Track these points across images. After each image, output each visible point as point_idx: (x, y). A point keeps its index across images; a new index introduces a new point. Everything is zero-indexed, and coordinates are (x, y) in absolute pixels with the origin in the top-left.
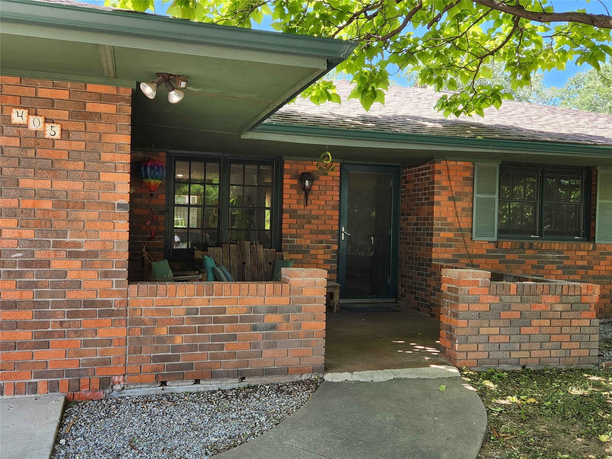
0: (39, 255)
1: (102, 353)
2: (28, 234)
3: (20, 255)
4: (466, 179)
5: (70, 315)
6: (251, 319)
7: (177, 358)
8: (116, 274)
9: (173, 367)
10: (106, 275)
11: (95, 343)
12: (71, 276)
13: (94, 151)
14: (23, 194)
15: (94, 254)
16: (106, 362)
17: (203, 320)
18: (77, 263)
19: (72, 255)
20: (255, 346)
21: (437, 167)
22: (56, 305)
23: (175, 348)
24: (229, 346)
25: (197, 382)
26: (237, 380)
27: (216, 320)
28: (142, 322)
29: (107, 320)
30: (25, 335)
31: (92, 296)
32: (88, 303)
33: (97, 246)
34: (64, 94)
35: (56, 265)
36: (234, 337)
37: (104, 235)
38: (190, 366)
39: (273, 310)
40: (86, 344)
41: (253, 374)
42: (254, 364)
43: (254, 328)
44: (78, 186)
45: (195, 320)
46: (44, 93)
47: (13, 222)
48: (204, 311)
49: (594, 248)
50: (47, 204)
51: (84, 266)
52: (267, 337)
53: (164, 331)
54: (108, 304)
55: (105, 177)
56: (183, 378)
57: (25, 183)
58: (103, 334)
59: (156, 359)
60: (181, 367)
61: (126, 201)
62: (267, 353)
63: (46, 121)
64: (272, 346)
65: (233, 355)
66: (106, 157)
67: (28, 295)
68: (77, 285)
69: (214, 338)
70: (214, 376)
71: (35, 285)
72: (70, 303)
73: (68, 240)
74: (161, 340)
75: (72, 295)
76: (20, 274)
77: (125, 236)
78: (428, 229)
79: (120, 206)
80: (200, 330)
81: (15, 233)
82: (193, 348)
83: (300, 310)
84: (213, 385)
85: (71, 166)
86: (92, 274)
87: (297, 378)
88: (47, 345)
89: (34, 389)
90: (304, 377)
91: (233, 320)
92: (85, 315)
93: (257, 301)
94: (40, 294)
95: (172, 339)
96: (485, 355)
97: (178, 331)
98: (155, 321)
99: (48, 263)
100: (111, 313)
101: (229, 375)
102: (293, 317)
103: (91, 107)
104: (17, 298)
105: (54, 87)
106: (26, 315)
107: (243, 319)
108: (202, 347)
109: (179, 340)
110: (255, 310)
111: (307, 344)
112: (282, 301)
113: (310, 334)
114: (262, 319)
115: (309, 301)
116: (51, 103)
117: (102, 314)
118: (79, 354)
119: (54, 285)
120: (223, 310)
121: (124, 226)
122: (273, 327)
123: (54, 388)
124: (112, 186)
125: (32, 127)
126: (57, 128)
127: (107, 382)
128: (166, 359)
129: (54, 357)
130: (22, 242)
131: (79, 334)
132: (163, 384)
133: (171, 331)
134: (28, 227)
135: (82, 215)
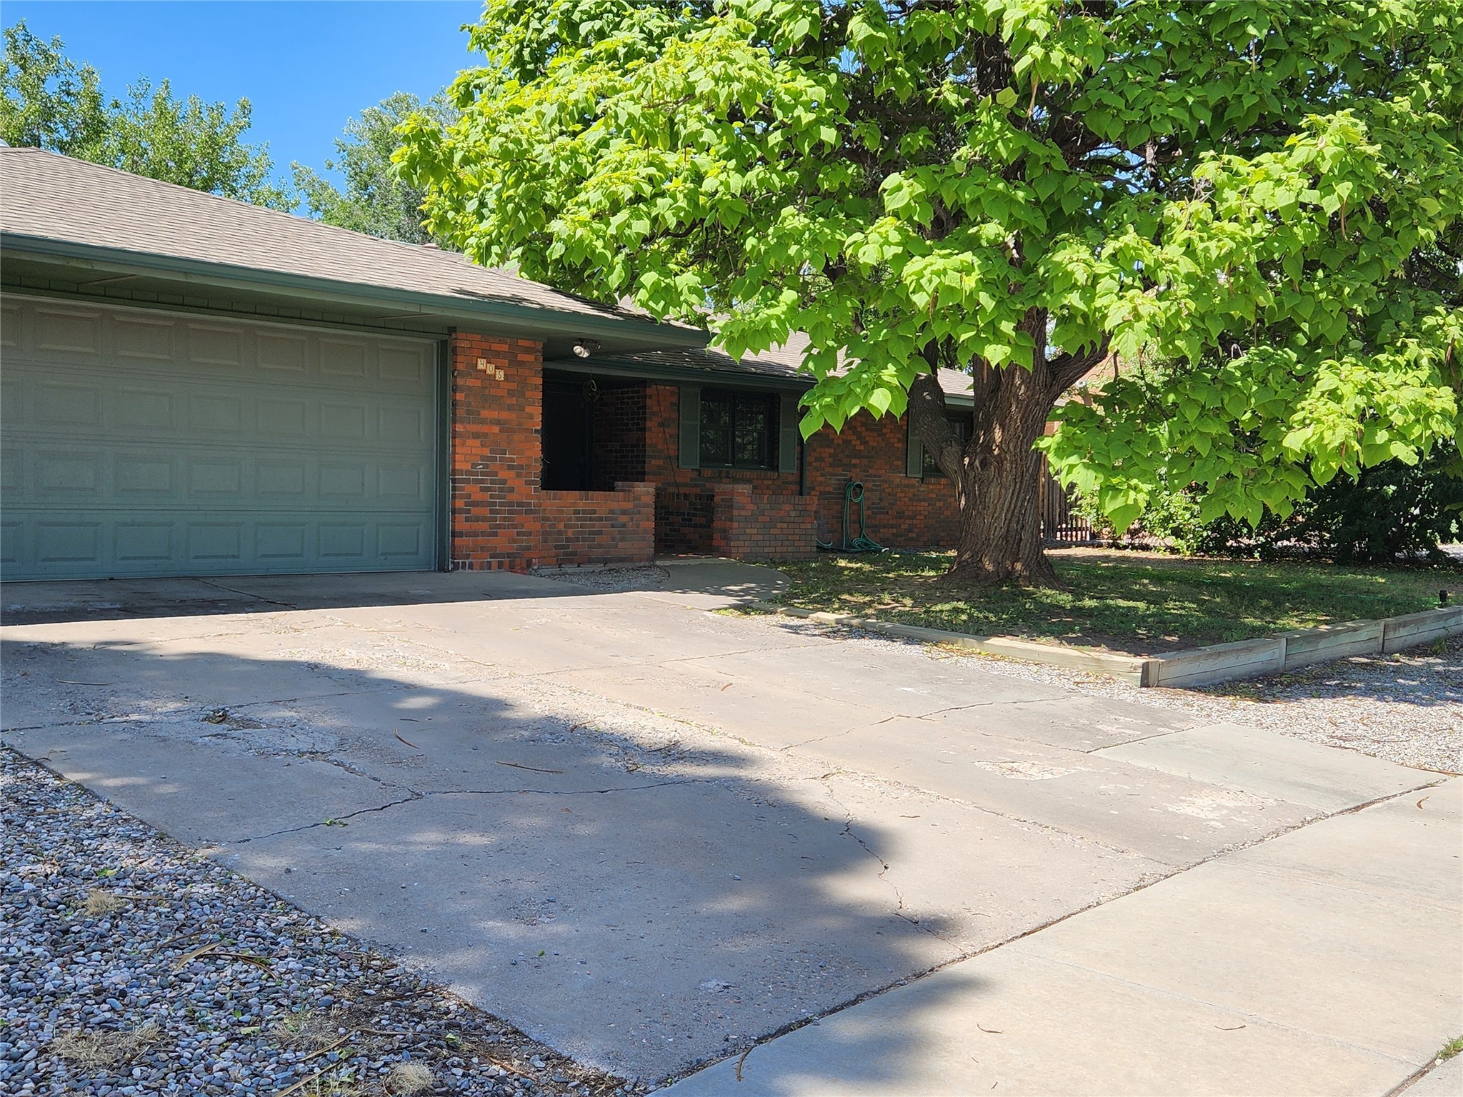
0: (491, 467)
1: (527, 541)
2: (487, 452)
4: (672, 404)
5: (510, 512)
6: (612, 519)
7: (568, 547)
8: (535, 483)
9: (566, 554)
10: (529, 483)
11: (524, 534)
12: (509, 484)
13: (522, 390)
14: (483, 421)
15: (522, 467)
16: (529, 548)
17: (583, 519)
18: (513, 473)
19: (510, 468)
20: (613, 539)
21: (648, 391)
22: (501, 504)
23: (568, 540)
24: (598, 539)
25: (579, 565)
26: (602, 565)
27: (591, 519)
28: (549, 519)
29: (529, 517)
30: (484, 526)
31: (520, 499)
32: (518, 504)
33: (523, 463)
34: (505, 348)
35: (501, 475)
36: (600, 533)
37: (528, 453)
38: (574, 554)
39: (624, 512)
40: (517, 534)
41: (612, 561)
43: (613, 526)
44: (513, 415)
45: (578, 519)
46: (495, 347)
47: (478, 443)
48: (584, 512)
49: (778, 477)
50: (496, 429)
51: (519, 475)
52: (620, 533)
53: (561, 526)
54: (529, 505)
55: (529, 409)
56: (571, 562)
57: (485, 413)
58: (527, 527)
59: (556, 547)
60: (571, 554)
61: (539, 427)
62: (621, 545)
63: (496, 368)
64: (623, 540)
65: (600, 546)
66: (529, 394)
67: (486, 497)
68: (512, 490)
69: (589, 533)
70: (590, 561)
71: (489, 489)
72: (511, 504)
73: (508, 456)
74: (560, 533)
75: (510, 497)
76: (482, 481)
77: (540, 454)
78: (638, 456)
79: (536, 431)
80: (582, 526)
81: (478, 451)
82: (577, 540)
83: (639, 512)
84: (589, 568)
85: (508, 401)
86: (520, 482)
87: (638, 564)
88: (495, 534)
89: (489, 566)
90: (642, 564)
91: (600, 519)
92: (517, 512)
93: (614, 505)
94: (492, 496)
95: (566, 533)
96: (748, 550)
97: (569, 526)
98: (557, 519)
99: (496, 474)
100: (531, 512)
101: (598, 561)
102: (635, 518)
103: (521, 357)
104: (480, 499)
105: (500, 342)
106: (485, 511)
107: (607, 519)
108: (582, 539)
109: (570, 533)
110: (612, 512)
111: (644, 539)
112: (629, 505)
113: (645, 531)
114: (616, 519)
115: (644, 505)
116: (497, 354)
117: (527, 512)
118: (514, 541)
119: (501, 490)
120: (595, 512)
121: (538, 446)
122: (624, 526)
123: (500, 566)
124: (531, 417)
125: (488, 372)
126: (502, 373)
127: (529, 564)
128: (562, 547)
129: (500, 543)
130: (483, 457)
131: (514, 527)
132: (560, 566)
133: (565, 526)
134: (486, 446)
135: (515, 437)
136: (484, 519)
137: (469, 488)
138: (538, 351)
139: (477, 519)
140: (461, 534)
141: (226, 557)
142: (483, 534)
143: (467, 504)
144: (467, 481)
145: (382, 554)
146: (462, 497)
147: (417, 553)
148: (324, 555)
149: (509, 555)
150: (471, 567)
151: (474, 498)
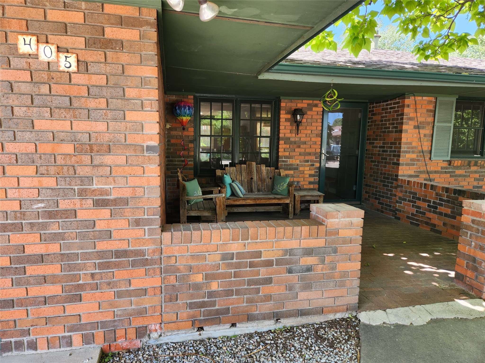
0: (64, 205)
1: (137, 304)
2: (50, 182)
3: (43, 205)
5: (101, 266)
6: (288, 262)
7: (214, 304)
8: (149, 222)
9: (210, 313)
10: (138, 223)
11: (129, 294)
12: (100, 226)
13: (116, 86)
14: (40, 137)
15: (125, 201)
16: (142, 312)
17: (238, 265)
18: (105, 212)
19: (100, 204)
20: (291, 288)
22: (86, 256)
23: (211, 294)
24: (264, 290)
25: (234, 325)
26: (272, 322)
27: (252, 265)
28: (177, 270)
29: (141, 271)
31: (123, 246)
32: (119, 254)
33: (126, 193)
34: (78, 17)
35: (82, 215)
36: (269, 281)
37: (133, 181)
38: (226, 311)
39: (309, 252)
40: (119, 294)
41: (288, 315)
42: (290, 306)
43: (290, 271)
44: (101, 126)
45: (229, 266)
46: (54, 15)
47: (31, 170)
48: (240, 255)
50: (69, 148)
51: (113, 214)
52: (302, 278)
53: (199, 278)
54: (141, 253)
55: (131, 116)
56: (219, 322)
57: (40, 124)
58: (136, 285)
59: (191, 306)
60: (218, 312)
61: (155, 142)
62: (302, 295)
63: (59, 50)
64: (307, 287)
65: (268, 298)
66: (131, 93)
67: (55, 247)
68: (107, 235)
69: (250, 283)
70: (250, 318)
71: (61, 236)
72: (101, 254)
73: (95, 187)
74: (197, 287)
75: (102, 246)
76: (44, 226)
77: (157, 182)
79: (150, 149)
80: (236, 275)
81: (35, 182)
82: (229, 293)
83: (335, 251)
84: (250, 328)
85: (92, 104)
86: (122, 223)
87: (331, 317)
88: (79, 298)
89: (68, 342)
90: (339, 316)
91: (269, 263)
92: (117, 265)
93: (293, 244)
94: (68, 247)
95: (208, 285)
97: (214, 277)
98: (190, 268)
99: (73, 213)
100: (145, 263)
101: (265, 317)
102: (328, 258)
103: (110, 33)
104: (43, 252)
105: (66, 8)
106: (54, 269)
107: (279, 262)
108: (238, 292)
109: (215, 286)
110: (291, 252)
111: (342, 285)
112: (319, 243)
113: (344, 274)
114: (297, 262)
115: (345, 241)
116: (64, 28)
117: (134, 264)
118: (113, 305)
119: (83, 236)
120: (259, 254)
122: (309, 269)
125: (43, 58)
126: (73, 59)
128: (203, 305)
129: (87, 309)
131: (112, 285)
132: (201, 329)
133: (207, 277)
134: (48, 175)
135: (108, 159)
138: (147, 23)
149: (104, 324)
151: (29, 251)
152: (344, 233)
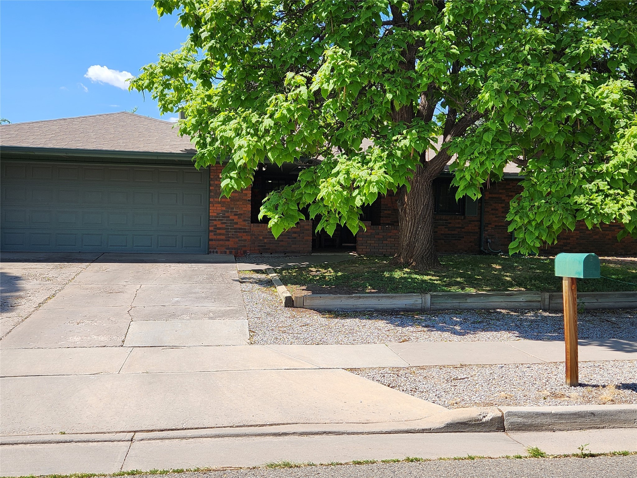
0: (227, 214)
1: (244, 243)
2: (224, 209)
3: (222, 214)
5: (235, 232)
6: (288, 235)
7: (265, 246)
9: (264, 249)
10: (245, 221)
11: (242, 240)
12: (235, 221)
15: (241, 214)
16: (245, 246)
18: (237, 217)
19: (235, 215)
22: (231, 229)
23: (264, 243)
24: (281, 243)
25: (271, 254)
28: (255, 235)
29: (245, 234)
30: (223, 237)
31: (241, 227)
32: (240, 229)
33: (242, 212)
35: (231, 218)
37: (244, 209)
38: (269, 249)
40: (239, 240)
41: (288, 252)
42: (289, 249)
43: (289, 238)
44: (237, 195)
47: (220, 205)
49: (464, 218)
51: (239, 218)
52: (292, 241)
53: (261, 238)
54: (245, 229)
56: (267, 252)
58: (244, 238)
59: (259, 246)
60: (267, 249)
62: (293, 246)
65: (282, 246)
67: (224, 226)
68: (237, 223)
70: (276, 252)
71: (225, 223)
72: (235, 229)
73: (234, 210)
74: (261, 240)
75: (235, 226)
76: (222, 220)
77: (250, 209)
79: (248, 200)
80: (272, 238)
81: (220, 208)
82: (270, 243)
83: (303, 233)
84: (277, 255)
86: (241, 220)
88: (229, 240)
89: (225, 253)
90: (305, 254)
92: (239, 232)
94: (227, 226)
97: (266, 238)
98: (259, 235)
99: (229, 217)
100: (246, 232)
101: (281, 253)
102: (301, 235)
104: (221, 227)
106: (223, 231)
108: (273, 243)
109: (266, 241)
111: (306, 244)
112: (298, 230)
113: (307, 241)
114: (290, 235)
115: (307, 230)
117: (243, 232)
118: (237, 243)
119: (231, 223)
121: (249, 206)
122: (295, 238)
123: (231, 253)
124: (246, 195)
127: (245, 252)
128: (262, 246)
129: (230, 244)
130: (222, 211)
131: (237, 238)
132: (261, 254)
133: (263, 238)
134: (224, 207)
135: (238, 203)
136: (223, 234)
137: (215, 223)
139: (220, 234)
140: (212, 240)
141: (122, 246)
142: (222, 240)
143: (215, 229)
144: (216, 220)
145: (185, 247)
146: (212, 226)
147: (200, 247)
148: (160, 246)
149: (235, 249)
150: (217, 252)
151: (218, 226)
152: (306, 227)
